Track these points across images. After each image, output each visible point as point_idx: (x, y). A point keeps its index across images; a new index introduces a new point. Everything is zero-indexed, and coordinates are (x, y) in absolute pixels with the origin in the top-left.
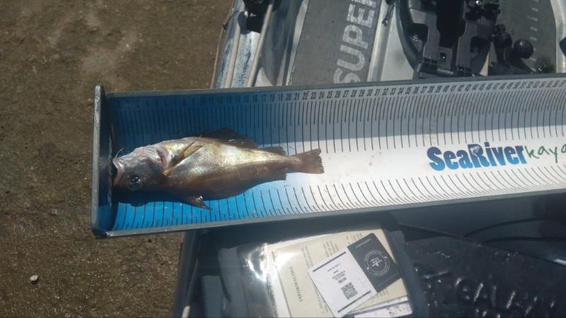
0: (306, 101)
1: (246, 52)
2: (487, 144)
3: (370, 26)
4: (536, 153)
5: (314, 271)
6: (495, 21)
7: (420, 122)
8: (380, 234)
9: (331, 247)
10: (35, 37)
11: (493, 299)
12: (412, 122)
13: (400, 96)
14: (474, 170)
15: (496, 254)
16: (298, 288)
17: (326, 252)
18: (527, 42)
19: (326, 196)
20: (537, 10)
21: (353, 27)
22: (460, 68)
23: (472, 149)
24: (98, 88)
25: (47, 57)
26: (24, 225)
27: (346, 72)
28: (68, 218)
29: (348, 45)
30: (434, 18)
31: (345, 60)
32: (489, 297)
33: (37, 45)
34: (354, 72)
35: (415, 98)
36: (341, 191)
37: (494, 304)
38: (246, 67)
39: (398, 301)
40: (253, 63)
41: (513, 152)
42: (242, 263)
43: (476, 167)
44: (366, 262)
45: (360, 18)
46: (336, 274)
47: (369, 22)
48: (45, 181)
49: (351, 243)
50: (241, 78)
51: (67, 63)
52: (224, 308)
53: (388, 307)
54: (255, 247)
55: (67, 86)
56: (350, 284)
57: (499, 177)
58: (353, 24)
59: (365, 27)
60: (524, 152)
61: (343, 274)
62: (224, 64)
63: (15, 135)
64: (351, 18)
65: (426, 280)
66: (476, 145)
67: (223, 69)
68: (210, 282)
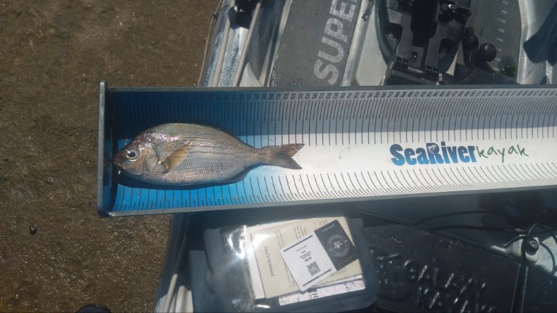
0: (286, 101)
1: (234, 47)
2: (443, 143)
3: (351, 21)
4: (485, 153)
5: (285, 251)
6: (465, 24)
7: (385, 121)
8: (343, 221)
9: (300, 231)
10: (32, 11)
11: (434, 278)
12: (379, 122)
13: (370, 99)
14: (429, 166)
15: (441, 241)
16: (270, 265)
17: (296, 235)
18: (492, 46)
19: (299, 185)
20: (506, 13)
21: (335, 20)
22: (429, 68)
23: (430, 148)
24: (102, 84)
25: (44, 31)
26: (23, 191)
27: (326, 63)
28: (63, 186)
29: (329, 37)
30: (409, 19)
31: (326, 52)
32: (431, 278)
33: (34, 19)
34: (333, 64)
35: (382, 101)
36: (312, 181)
37: (435, 284)
38: (234, 60)
39: (354, 278)
40: (240, 58)
41: (466, 152)
42: (224, 241)
43: (432, 163)
44: (329, 245)
45: (342, 11)
46: (305, 253)
47: (350, 16)
48: (41, 151)
49: (318, 228)
50: (230, 71)
51: (63, 38)
52: (208, 278)
53: (345, 283)
54: (235, 229)
55: (63, 61)
56: (315, 263)
57: (451, 174)
58: (335, 17)
59: (345, 20)
60: (475, 152)
61: (309, 254)
62: (213, 57)
63: (13, 106)
64: (334, 11)
65: (380, 261)
66: (434, 144)
67: (212, 61)
68: (195, 255)
